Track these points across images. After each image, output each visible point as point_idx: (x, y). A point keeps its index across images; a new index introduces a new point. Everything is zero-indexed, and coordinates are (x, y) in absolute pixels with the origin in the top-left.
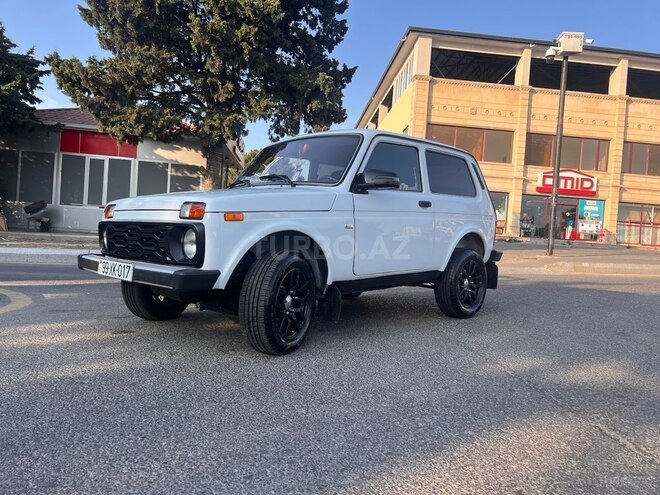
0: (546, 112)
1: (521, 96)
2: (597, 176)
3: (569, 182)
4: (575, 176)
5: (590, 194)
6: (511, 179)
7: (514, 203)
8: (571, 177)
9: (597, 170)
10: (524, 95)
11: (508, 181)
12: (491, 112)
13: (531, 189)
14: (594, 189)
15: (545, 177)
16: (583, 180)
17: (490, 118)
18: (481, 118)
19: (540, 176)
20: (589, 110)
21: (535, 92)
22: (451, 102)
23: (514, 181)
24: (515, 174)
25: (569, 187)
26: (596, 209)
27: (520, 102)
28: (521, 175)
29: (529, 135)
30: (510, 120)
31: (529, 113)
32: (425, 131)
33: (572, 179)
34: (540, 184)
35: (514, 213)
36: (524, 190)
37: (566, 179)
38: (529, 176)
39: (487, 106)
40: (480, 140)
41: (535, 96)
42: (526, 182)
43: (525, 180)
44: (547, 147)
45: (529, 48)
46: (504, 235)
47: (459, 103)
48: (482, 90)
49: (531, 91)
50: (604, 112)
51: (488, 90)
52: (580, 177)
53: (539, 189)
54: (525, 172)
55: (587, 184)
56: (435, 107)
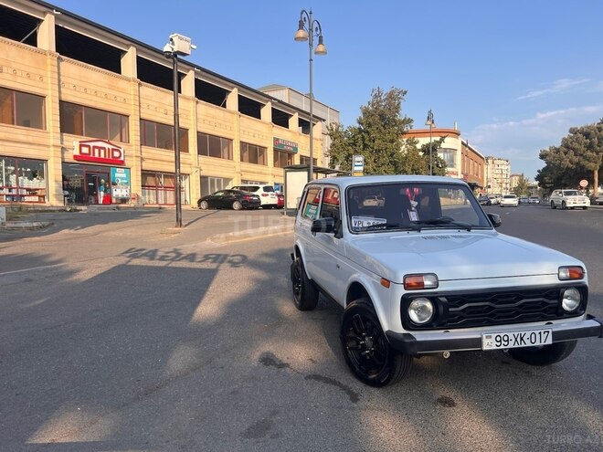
0: (75, 82)
1: (49, 61)
2: (123, 147)
3: (102, 151)
4: (107, 146)
5: (119, 163)
6: (48, 146)
7: (54, 172)
8: (101, 147)
9: (121, 141)
10: (51, 61)
11: (46, 148)
12: (19, 73)
13: (69, 157)
14: (122, 159)
15: (81, 146)
16: (113, 150)
17: (19, 80)
18: (7, 76)
19: (76, 145)
20: (111, 87)
21: (62, 60)
23: (52, 149)
24: (52, 142)
25: (102, 156)
26: (124, 175)
27: (49, 68)
28: (59, 143)
29: (62, 102)
30: (41, 85)
31: (59, 80)
33: (104, 148)
34: (77, 152)
35: (56, 181)
36: (63, 158)
37: (100, 148)
38: (66, 144)
39: (14, 66)
40: (8, 101)
41: (62, 64)
42: (63, 150)
43: (63, 148)
44: (78, 116)
45: (53, 14)
46: (47, 204)
48: (7, 47)
49: (59, 58)
50: (123, 91)
51: (13, 49)
52: (111, 147)
53: (75, 157)
54: (62, 140)
55: (116, 154)
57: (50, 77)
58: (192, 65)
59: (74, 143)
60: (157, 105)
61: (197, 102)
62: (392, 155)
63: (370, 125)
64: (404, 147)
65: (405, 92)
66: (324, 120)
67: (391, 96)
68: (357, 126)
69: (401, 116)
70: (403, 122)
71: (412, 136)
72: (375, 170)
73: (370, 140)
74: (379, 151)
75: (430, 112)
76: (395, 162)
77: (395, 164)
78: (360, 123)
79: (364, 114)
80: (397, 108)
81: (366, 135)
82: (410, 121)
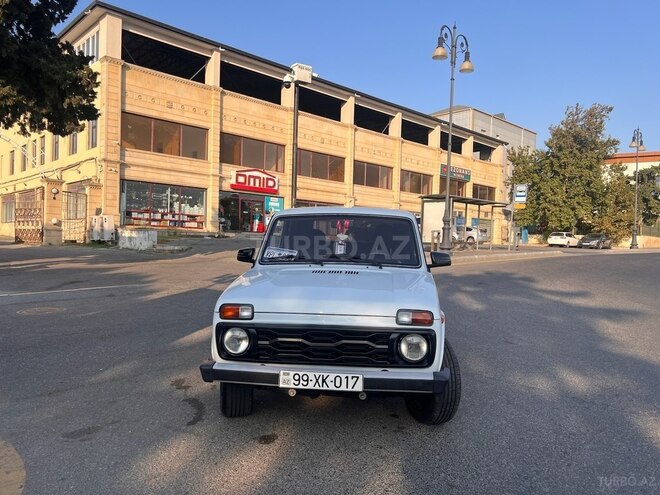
0: (236, 114)
1: (213, 96)
2: (278, 176)
3: (257, 181)
4: (262, 175)
5: (273, 192)
6: (208, 176)
7: (212, 199)
8: (257, 177)
9: (277, 170)
10: (215, 96)
11: (205, 177)
12: (186, 108)
13: (226, 186)
14: (276, 188)
15: (237, 175)
16: (268, 179)
17: (186, 114)
18: (177, 112)
19: (233, 174)
20: (269, 118)
21: (225, 94)
22: (148, 93)
23: (211, 178)
24: (211, 171)
25: (257, 185)
26: (278, 204)
27: (213, 102)
28: (217, 173)
29: (223, 134)
30: (205, 118)
31: (221, 113)
32: (120, 119)
33: (259, 178)
34: (233, 181)
35: (213, 209)
36: (220, 187)
37: (255, 177)
38: (224, 173)
39: (182, 102)
40: (177, 135)
41: (225, 98)
42: (222, 179)
43: (221, 177)
44: (237, 146)
45: (218, 51)
46: (205, 230)
47: (154, 95)
48: (178, 84)
49: (222, 92)
50: (280, 121)
51: (183, 86)
52: (266, 176)
53: (232, 186)
54: (221, 170)
55: (271, 183)
56: (129, 94)
57: (213, 110)
58: (353, 92)
59: (231, 172)
60: (313, 133)
61: (356, 130)
62: (589, 184)
63: (560, 149)
64: (606, 174)
65: (611, 109)
66: (507, 144)
67: (591, 114)
68: (547, 149)
69: (603, 138)
70: (606, 144)
71: (618, 161)
72: (565, 202)
73: (560, 166)
74: (571, 179)
75: (637, 131)
76: (592, 192)
77: (592, 195)
78: (547, 145)
79: (554, 135)
80: (599, 129)
81: (555, 161)
82: (614, 143)
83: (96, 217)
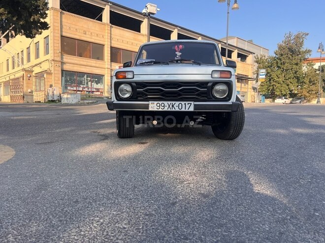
0: (118, 38)
6: (105, 68)
7: (107, 80)
10: (107, 28)
11: (104, 69)
12: (93, 34)
15: (119, 68)
17: (93, 37)
18: (88, 36)
20: (135, 39)
22: (74, 26)
23: (106, 70)
24: (106, 66)
27: (106, 31)
28: (109, 67)
29: (111, 47)
30: (103, 39)
31: (111, 37)
32: (60, 40)
35: (108, 85)
36: (111, 74)
38: (113, 67)
39: (91, 31)
40: (89, 48)
41: (112, 29)
42: (111, 70)
43: (111, 69)
44: (119, 53)
45: (109, 5)
46: (104, 95)
47: (77, 27)
48: (88, 22)
49: (111, 26)
50: (140, 41)
51: (91, 23)
54: (111, 66)
56: (64, 27)
57: (107, 35)
58: (177, 26)
59: (117, 67)
62: (296, 73)
63: (282, 55)
64: (305, 67)
65: (307, 34)
66: (254, 54)
67: (298, 37)
68: (275, 55)
69: (303, 49)
70: (305, 52)
71: (311, 61)
72: (283, 82)
73: (281, 64)
74: (287, 70)
75: (321, 44)
76: (297, 77)
77: (298, 78)
78: (275, 53)
79: (279, 48)
80: (301, 44)
81: (279, 61)
82: (309, 51)
83: (50, 88)
